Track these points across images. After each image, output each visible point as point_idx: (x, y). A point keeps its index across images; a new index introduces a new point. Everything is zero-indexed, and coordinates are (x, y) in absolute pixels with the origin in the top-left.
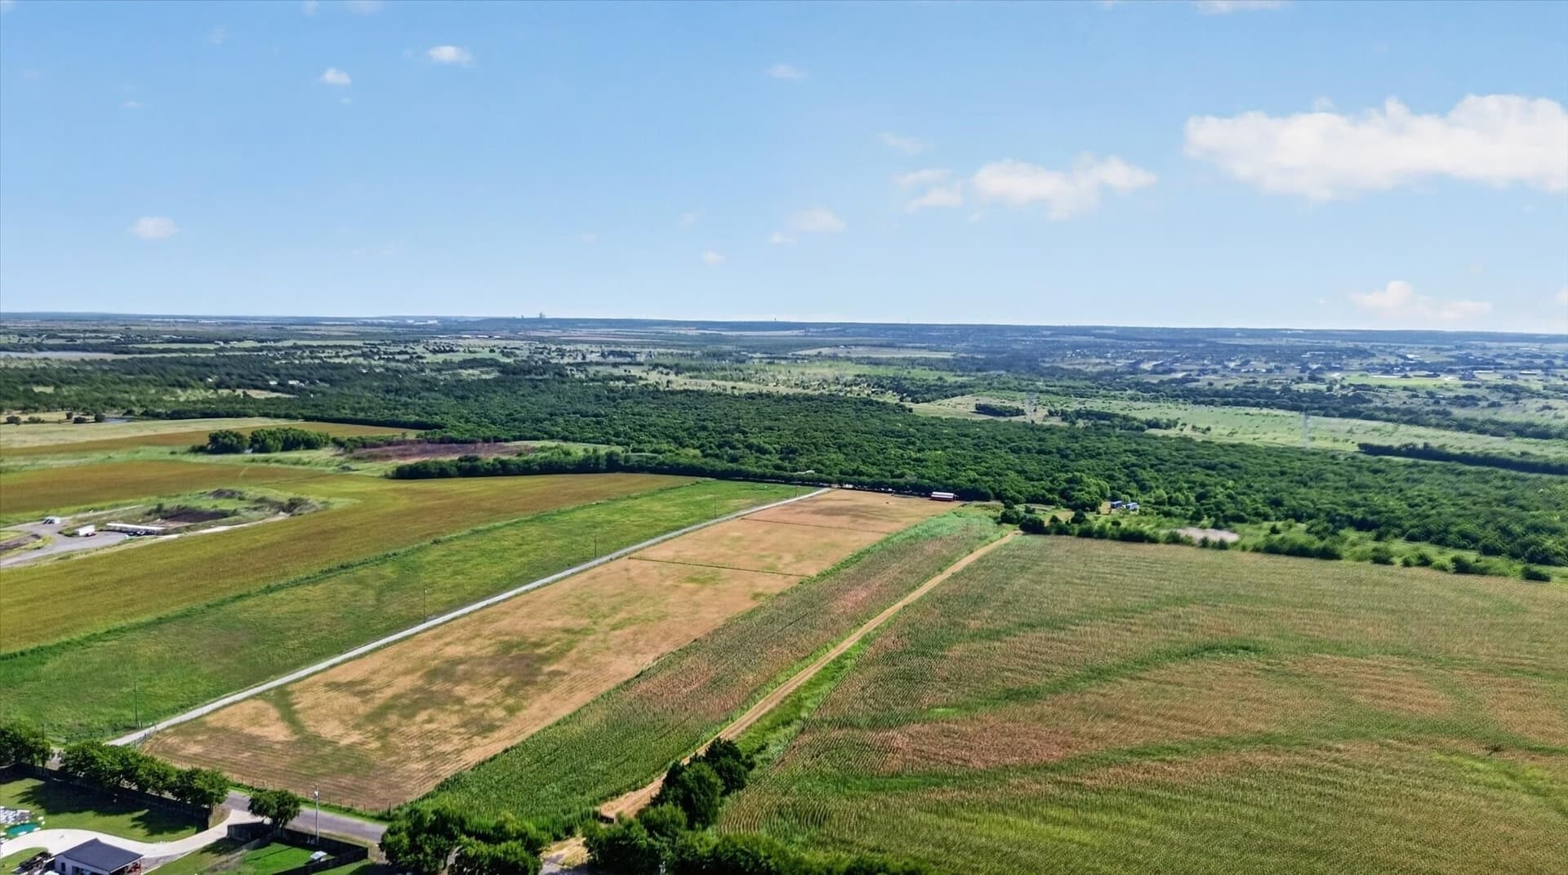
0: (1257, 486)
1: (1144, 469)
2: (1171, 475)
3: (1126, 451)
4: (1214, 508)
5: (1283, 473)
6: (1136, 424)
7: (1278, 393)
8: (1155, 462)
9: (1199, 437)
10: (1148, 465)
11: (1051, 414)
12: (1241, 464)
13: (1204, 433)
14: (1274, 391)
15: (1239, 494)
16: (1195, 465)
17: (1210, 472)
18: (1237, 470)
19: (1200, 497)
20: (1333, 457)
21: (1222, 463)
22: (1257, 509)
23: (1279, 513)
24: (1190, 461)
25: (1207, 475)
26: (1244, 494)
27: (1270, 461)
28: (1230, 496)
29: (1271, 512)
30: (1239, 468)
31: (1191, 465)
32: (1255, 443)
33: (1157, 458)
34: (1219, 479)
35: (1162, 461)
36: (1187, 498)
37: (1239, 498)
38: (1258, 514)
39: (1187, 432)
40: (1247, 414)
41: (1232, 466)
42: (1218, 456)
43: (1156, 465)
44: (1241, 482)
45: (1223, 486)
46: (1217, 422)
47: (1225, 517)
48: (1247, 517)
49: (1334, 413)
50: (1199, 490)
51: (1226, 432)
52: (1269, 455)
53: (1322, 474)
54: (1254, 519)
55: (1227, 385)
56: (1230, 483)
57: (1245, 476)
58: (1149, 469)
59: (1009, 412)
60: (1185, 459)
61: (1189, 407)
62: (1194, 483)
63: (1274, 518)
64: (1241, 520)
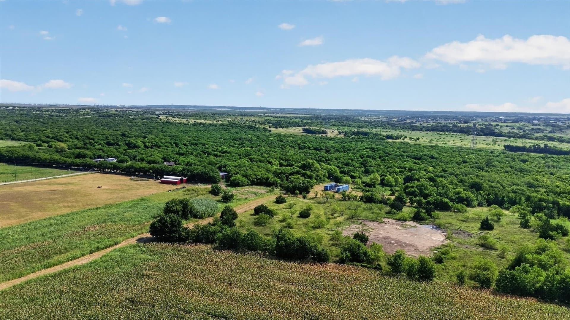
0: (449, 170)
1: (374, 159)
2: (389, 163)
3: (367, 148)
4: (418, 192)
5: (465, 162)
6: (380, 137)
7: (451, 127)
8: (382, 154)
9: (412, 142)
10: (377, 157)
11: (340, 133)
12: (437, 156)
13: (416, 141)
14: (449, 127)
15: (438, 177)
16: (408, 157)
17: (417, 161)
18: (435, 160)
19: (408, 179)
20: (492, 152)
21: (425, 155)
22: (458, 193)
23: (480, 198)
24: (404, 154)
25: (415, 163)
26: (442, 176)
27: (455, 154)
28: (431, 179)
29: (472, 196)
30: (437, 159)
31: (405, 157)
32: (443, 145)
33: (384, 152)
34: (423, 166)
35: (388, 154)
36: (396, 180)
37: (439, 179)
38: (461, 200)
39: (406, 140)
40: (438, 134)
41: (432, 157)
42: (422, 151)
43: (383, 157)
44: (438, 167)
45: (425, 170)
46: (423, 137)
47: (428, 203)
48: (450, 204)
49: (481, 133)
50: (408, 173)
51: (428, 141)
52: (454, 151)
53: (491, 163)
54: (459, 206)
55: (428, 125)
56: (431, 169)
57: (440, 164)
58: (378, 159)
59: (318, 132)
60: (402, 153)
61: (410, 131)
62: (405, 168)
63: (476, 203)
64: (444, 207)
